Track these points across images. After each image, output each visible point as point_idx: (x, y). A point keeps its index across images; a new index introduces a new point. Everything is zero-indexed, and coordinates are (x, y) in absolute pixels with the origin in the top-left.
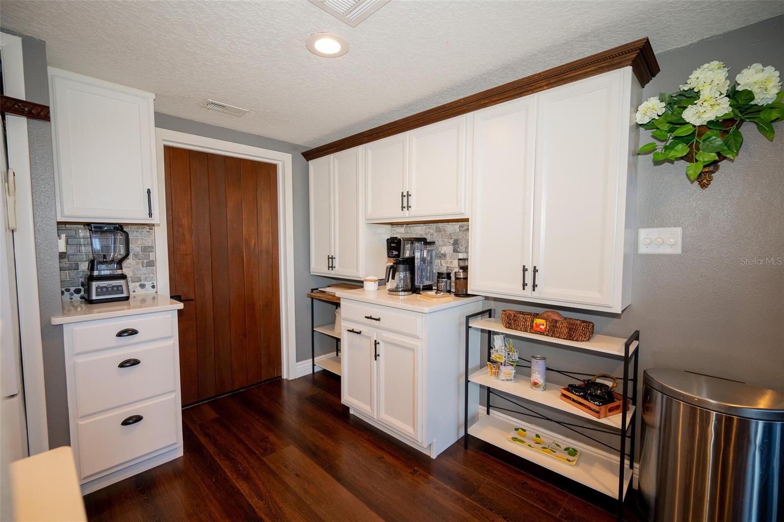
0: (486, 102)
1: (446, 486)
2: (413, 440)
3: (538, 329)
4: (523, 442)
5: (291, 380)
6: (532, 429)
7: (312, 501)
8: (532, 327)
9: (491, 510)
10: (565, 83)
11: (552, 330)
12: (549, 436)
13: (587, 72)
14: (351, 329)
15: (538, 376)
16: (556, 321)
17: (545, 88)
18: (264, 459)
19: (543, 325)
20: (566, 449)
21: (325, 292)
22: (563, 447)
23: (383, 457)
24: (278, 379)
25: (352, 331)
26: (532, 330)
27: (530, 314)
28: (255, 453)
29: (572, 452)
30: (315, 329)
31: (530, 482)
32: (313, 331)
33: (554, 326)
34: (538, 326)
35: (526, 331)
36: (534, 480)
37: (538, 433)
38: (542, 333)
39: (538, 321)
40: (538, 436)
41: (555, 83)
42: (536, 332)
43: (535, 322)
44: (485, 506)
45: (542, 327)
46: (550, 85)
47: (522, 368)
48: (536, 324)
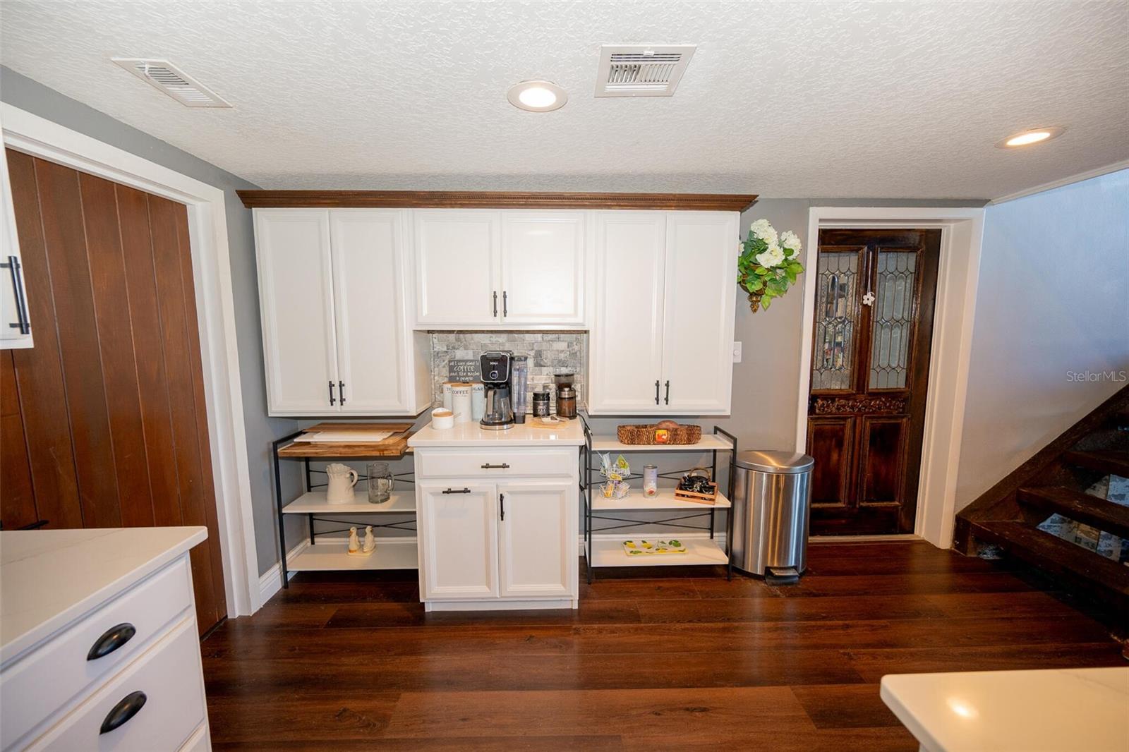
0: (612, 204)
1: (616, 625)
2: (559, 599)
3: (661, 440)
4: (641, 552)
5: (254, 615)
6: (637, 537)
7: (521, 730)
8: (654, 439)
9: (665, 622)
10: (691, 209)
11: (674, 438)
12: (654, 538)
13: (711, 206)
14: (447, 490)
15: (651, 485)
16: (676, 430)
17: (673, 208)
18: (385, 737)
19: (665, 435)
20: (670, 543)
21: (308, 443)
22: (667, 543)
23: (531, 637)
24: (222, 624)
25: (449, 492)
26: (655, 441)
27: (652, 426)
28: (360, 741)
29: (676, 544)
30: (284, 511)
31: (661, 585)
32: (281, 515)
33: (675, 435)
34: (660, 437)
35: (649, 444)
36: (662, 581)
37: (643, 539)
38: (664, 443)
39: (660, 432)
40: (644, 542)
41: (683, 206)
42: (659, 443)
43: (657, 433)
44: (658, 622)
45: (664, 437)
46: (679, 207)
47: (636, 480)
48: (658, 435)
